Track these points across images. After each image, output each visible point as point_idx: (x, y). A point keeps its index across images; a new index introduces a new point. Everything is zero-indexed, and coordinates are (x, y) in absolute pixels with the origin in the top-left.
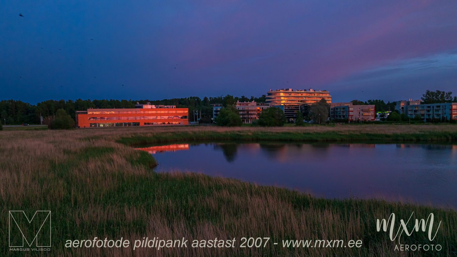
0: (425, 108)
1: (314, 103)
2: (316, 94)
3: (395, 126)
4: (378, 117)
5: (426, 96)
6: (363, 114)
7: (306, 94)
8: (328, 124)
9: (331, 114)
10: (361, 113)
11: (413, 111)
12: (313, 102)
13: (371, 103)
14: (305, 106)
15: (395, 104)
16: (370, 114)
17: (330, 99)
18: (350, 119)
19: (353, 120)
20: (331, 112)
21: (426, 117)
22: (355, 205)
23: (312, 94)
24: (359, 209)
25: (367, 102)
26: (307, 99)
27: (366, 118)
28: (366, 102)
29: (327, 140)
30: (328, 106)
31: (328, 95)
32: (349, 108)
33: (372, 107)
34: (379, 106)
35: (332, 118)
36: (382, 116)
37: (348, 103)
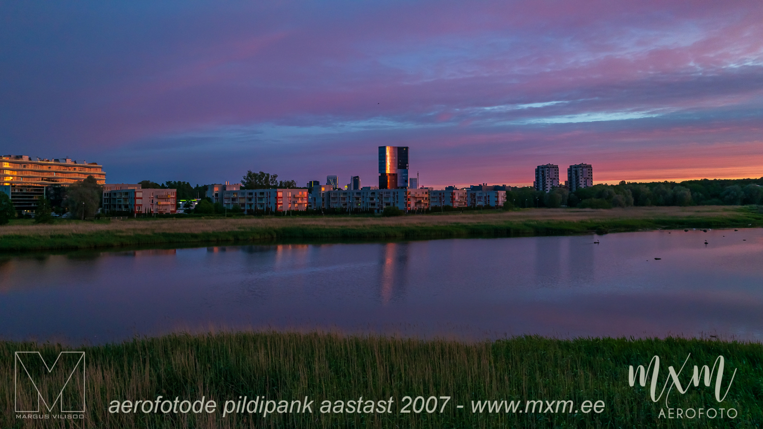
0: (247, 195)
1: (74, 184)
2: (77, 168)
3: (205, 220)
4: (181, 208)
5: (247, 179)
6: (157, 203)
7: (58, 167)
8: (99, 218)
9: (104, 203)
10: (155, 201)
11: (231, 199)
12: (72, 182)
13: (170, 185)
14: (55, 189)
15: (206, 188)
16: (169, 203)
17: (103, 177)
18: (137, 210)
19: (141, 212)
20: (105, 199)
21: (247, 207)
22: (142, 349)
23: (70, 168)
24: (148, 354)
25: (165, 184)
26: (60, 175)
27: (162, 209)
28: (163, 185)
29: (96, 247)
30: (100, 189)
31: (99, 171)
32: (135, 193)
33: (172, 193)
34: (183, 190)
35: (106, 210)
36: (187, 205)
37: (135, 186)
